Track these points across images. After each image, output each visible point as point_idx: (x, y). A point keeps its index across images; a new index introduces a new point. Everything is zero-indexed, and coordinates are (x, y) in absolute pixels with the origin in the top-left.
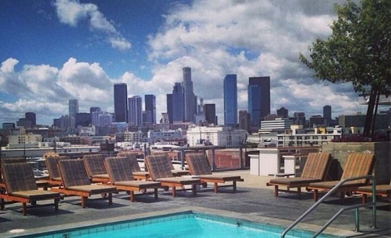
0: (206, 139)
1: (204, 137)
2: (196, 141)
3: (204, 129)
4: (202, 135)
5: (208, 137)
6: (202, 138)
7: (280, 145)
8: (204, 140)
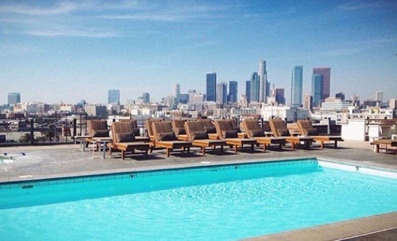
0: (276, 115)
1: (275, 114)
2: (268, 117)
3: (275, 108)
4: (274, 112)
5: (278, 114)
6: (274, 114)
7: (339, 122)
8: (275, 116)
